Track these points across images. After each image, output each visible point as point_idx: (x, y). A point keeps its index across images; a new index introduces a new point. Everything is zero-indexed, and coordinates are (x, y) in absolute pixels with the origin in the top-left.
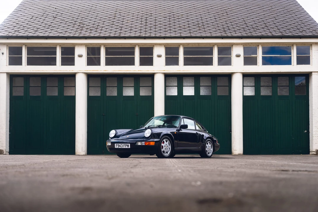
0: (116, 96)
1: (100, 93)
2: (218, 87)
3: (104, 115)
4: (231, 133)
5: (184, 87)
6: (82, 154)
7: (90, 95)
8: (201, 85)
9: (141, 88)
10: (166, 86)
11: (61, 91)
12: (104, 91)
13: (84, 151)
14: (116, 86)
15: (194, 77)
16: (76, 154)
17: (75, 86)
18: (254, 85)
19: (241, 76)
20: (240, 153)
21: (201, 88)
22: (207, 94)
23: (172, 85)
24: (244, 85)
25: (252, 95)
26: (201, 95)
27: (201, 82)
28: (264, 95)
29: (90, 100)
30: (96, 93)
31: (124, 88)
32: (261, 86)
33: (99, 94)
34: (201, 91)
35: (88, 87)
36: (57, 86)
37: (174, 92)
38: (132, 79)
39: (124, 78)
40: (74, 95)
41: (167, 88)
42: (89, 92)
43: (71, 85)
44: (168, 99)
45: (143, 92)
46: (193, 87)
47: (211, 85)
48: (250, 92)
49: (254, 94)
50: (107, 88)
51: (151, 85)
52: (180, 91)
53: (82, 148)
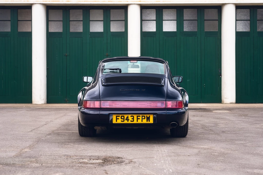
0: (81, 32)
1: (62, 28)
2: (205, 21)
3: (66, 56)
4: (221, 77)
5: (164, 22)
6: (41, 103)
7: (50, 31)
8: (185, 19)
9: (111, 22)
10: (142, 20)
11: (15, 26)
12: (66, 25)
13: (43, 99)
14: (82, 19)
15: (176, 10)
16: (33, 103)
17: (31, 19)
18: (249, 18)
19: (233, 8)
20: (232, 102)
21: (185, 22)
22: (192, 31)
23: (149, 19)
24: (237, 19)
25: (246, 31)
26: (185, 30)
27: (185, 15)
28: (261, 31)
29: (50, 36)
30: (57, 28)
31: (91, 22)
32: (258, 20)
33: (60, 30)
34: (184, 26)
35: (48, 21)
36: (10, 19)
37: (152, 27)
38: (101, 11)
39: (91, 10)
40: (31, 31)
41: (143, 22)
42: (49, 27)
43: (26, 19)
44: (144, 35)
45: (115, 28)
46: (176, 22)
47: (197, 19)
48: (244, 28)
49: (249, 30)
50: (70, 22)
51: (124, 19)
52: (159, 25)
53: (40, 96)
